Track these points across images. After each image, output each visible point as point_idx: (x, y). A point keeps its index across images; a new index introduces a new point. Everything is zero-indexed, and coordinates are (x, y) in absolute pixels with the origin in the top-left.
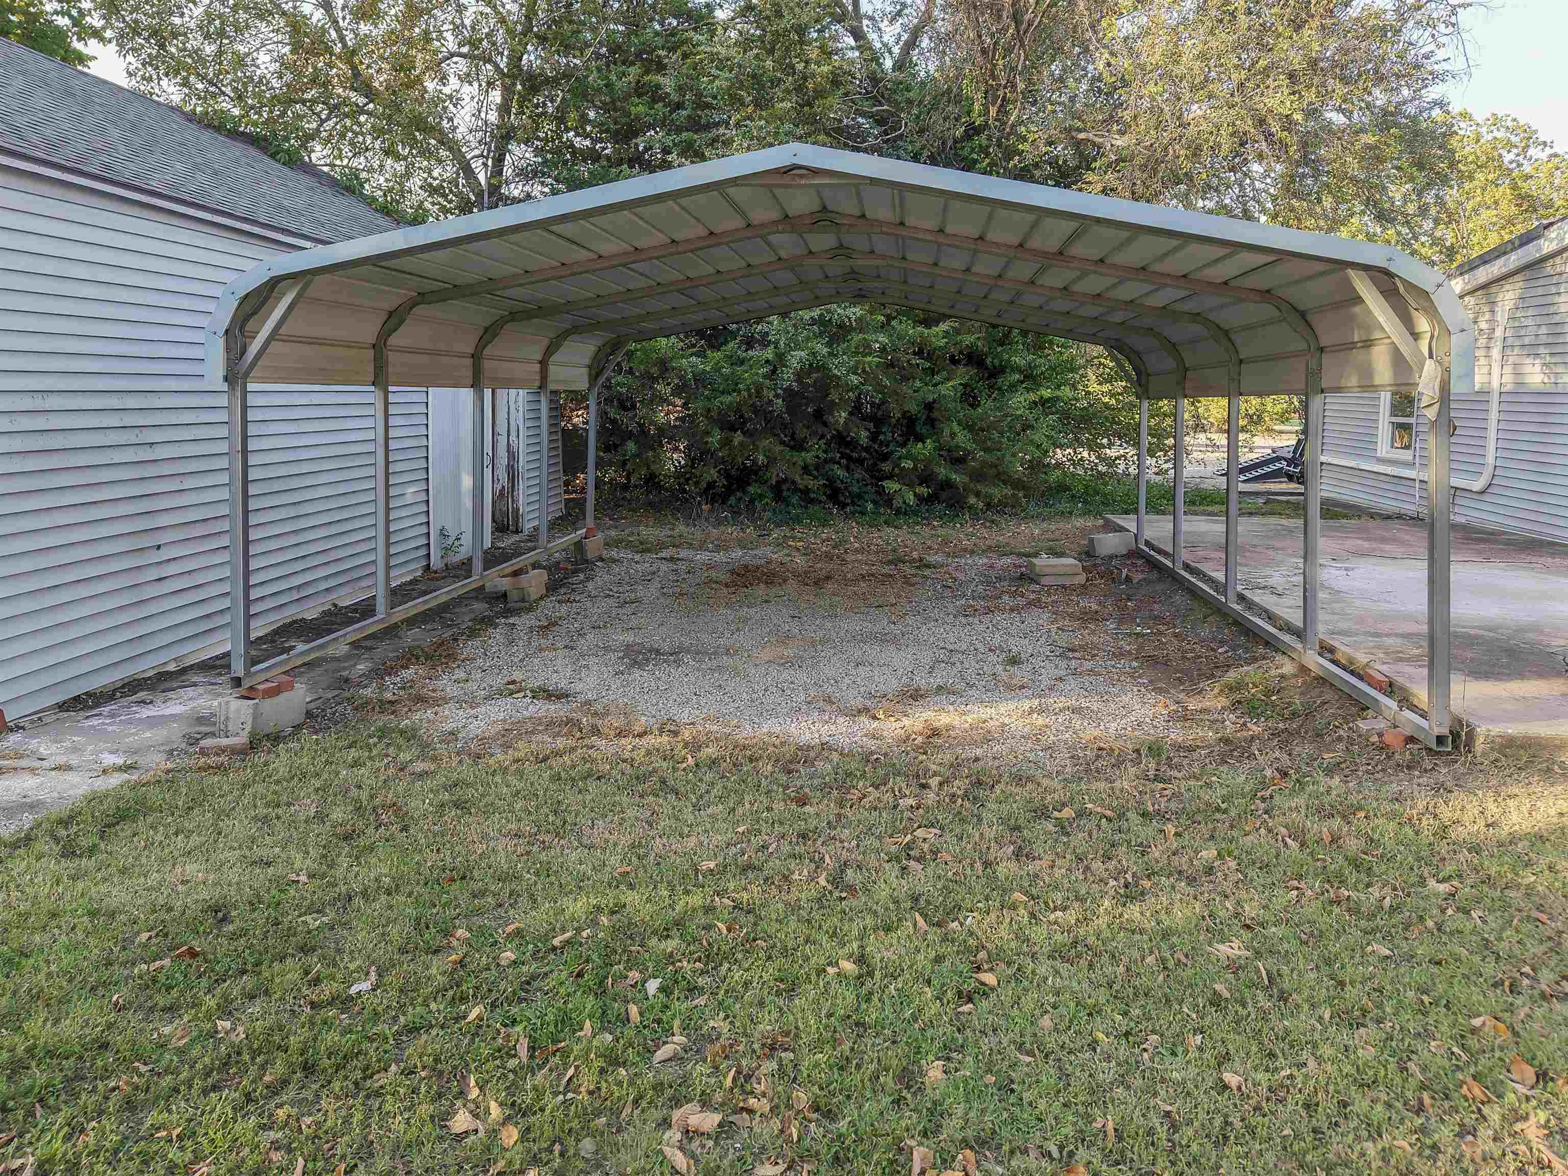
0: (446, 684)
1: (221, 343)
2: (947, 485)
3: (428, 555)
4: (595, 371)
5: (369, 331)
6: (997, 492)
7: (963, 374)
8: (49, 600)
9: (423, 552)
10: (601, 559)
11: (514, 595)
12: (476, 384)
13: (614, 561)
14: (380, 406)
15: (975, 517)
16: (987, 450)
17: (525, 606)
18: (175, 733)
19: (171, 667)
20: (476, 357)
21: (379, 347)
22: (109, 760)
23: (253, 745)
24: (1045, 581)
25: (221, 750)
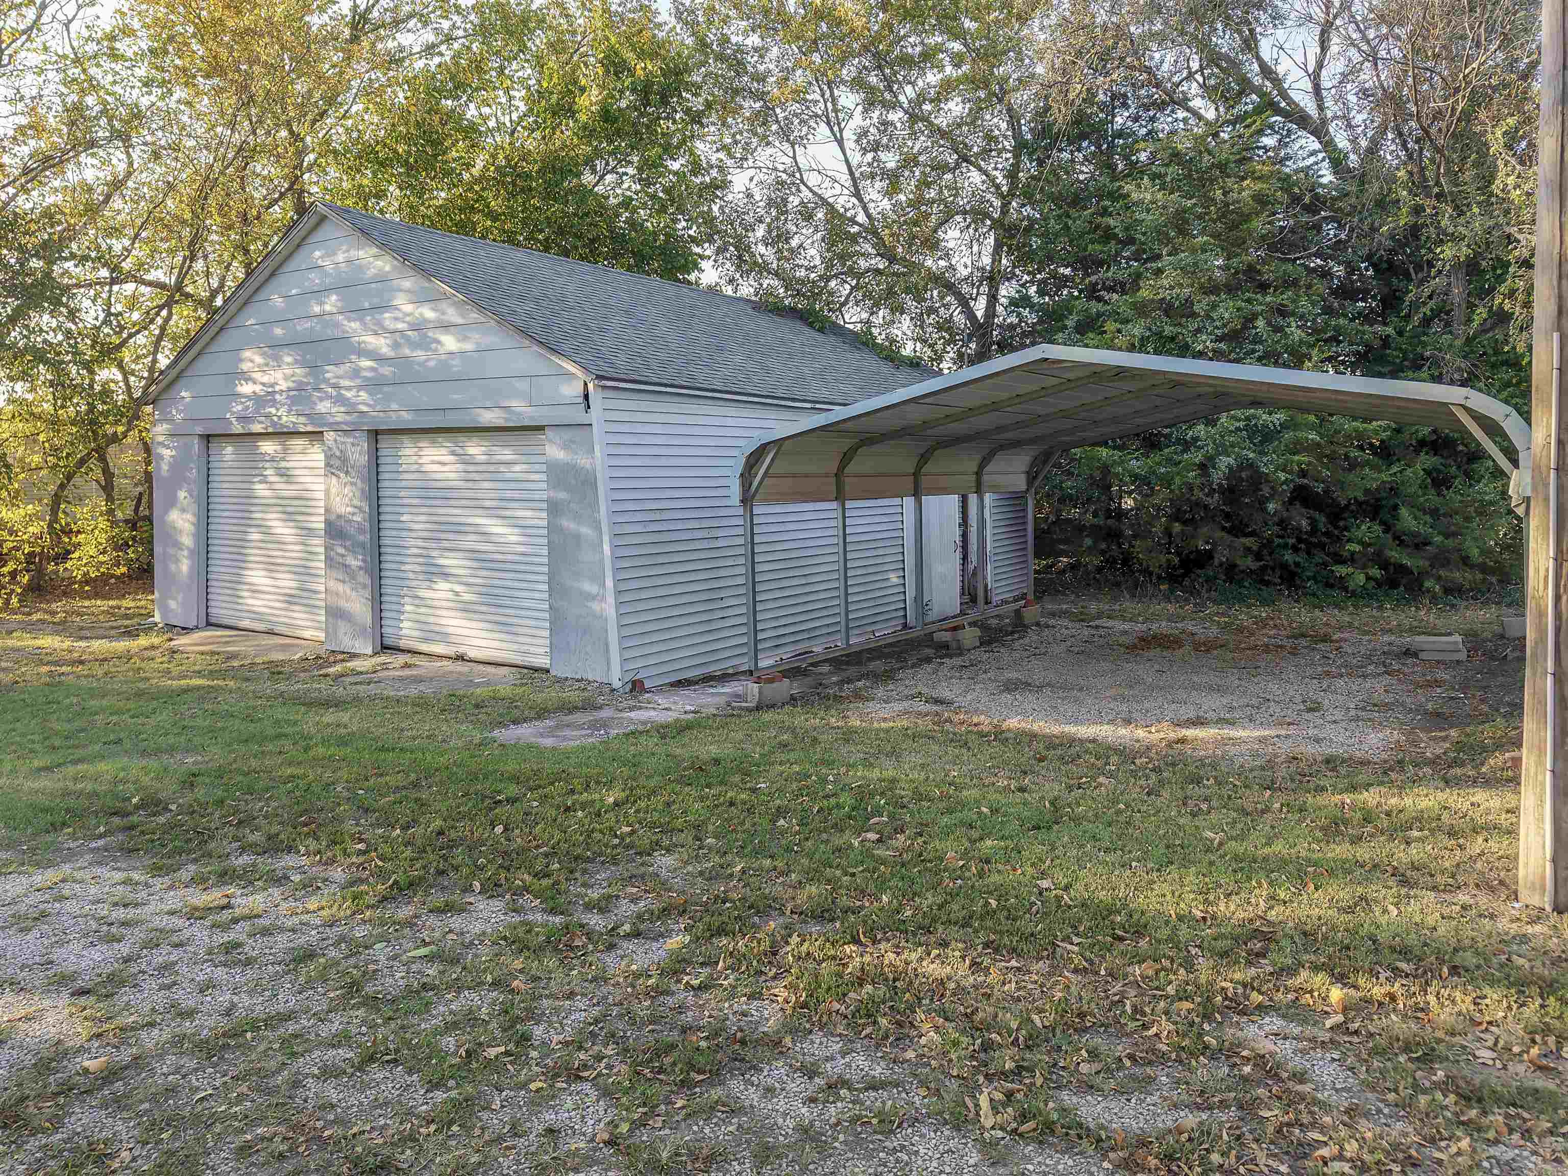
0: (880, 692)
1: (737, 482)
2: (1402, 569)
3: (905, 616)
4: (1031, 478)
5: (833, 467)
6: (1458, 576)
7: (1426, 460)
8: (666, 624)
9: (902, 613)
10: (1038, 624)
11: (954, 645)
12: (917, 494)
13: (1048, 626)
14: (840, 511)
15: (1434, 599)
16: (1447, 536)
17: (960, 651)
18: (722, 700)
19: (731, 671)
20: (916, 475)
21: (839, 475)
22: (688, 708)
23: (758, 708)
24: (1423, 656)
25: (741, 708)
